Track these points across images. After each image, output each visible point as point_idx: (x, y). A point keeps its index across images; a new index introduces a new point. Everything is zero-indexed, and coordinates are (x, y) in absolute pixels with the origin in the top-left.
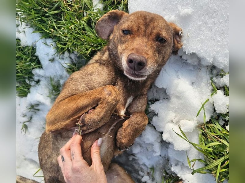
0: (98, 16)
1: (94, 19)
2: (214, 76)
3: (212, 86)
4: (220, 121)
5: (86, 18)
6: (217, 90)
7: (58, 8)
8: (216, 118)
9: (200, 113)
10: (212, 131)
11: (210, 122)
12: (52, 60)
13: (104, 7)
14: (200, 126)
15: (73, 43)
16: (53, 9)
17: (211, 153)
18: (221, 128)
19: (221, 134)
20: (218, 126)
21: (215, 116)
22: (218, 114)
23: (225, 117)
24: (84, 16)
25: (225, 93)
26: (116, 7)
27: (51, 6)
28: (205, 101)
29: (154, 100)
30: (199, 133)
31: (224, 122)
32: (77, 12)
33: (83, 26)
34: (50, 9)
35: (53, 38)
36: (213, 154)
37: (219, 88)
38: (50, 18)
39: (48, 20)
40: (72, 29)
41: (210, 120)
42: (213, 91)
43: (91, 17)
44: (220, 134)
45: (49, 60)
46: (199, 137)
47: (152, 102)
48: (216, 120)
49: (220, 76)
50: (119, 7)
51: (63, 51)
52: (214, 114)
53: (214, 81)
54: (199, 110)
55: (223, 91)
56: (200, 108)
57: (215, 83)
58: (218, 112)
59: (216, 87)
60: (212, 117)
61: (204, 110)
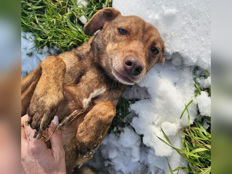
0: (82, 12)
1: (77, 15)
2: (197, 77)
4: (204, 124)
5: (69, 13)
6: (200, 91)
7: (41, 4)
8: (200, 121)
9: (183, 115)
10: (196, 135)
11: (193, 125)
12: (30, 54)
13: (88, 4)
14: (184, 130)
15: (54, 36)
16: (36, 4)
17: (196, 160)
18: (206, 133)
19: (207, 139)
20: (202, 129)
21: (199, 119)
22: (202, 117)
23: (210, 121)
24: (67, 12)
25: (209, 94)
26: (100, 5)
27: (35, 1)
28: (188, 102)
29: (135, 100)
30: (182, 137)
31: (208, 126)
32: (61, 8)
33: (65, 21)
34: (33, 4)
35: (33, 32)
36: (199, 161)
37: (204, 90)
38: (32, 13)
39: (29, 14)
40: (54, 23)
41: (194, 123)
42: (197, 92)
43: (74, 13)
45: (27, 55)
46: (181, 141)
47: (133, 101)
48: (200, 123)
49: (204, 77)
50: (103, 5)
51: (43, 45)
52: (198, 116)
53: (198, 81)
54: (182, 112)
55: (207, 93)
56: (184, 110)
57: (199, 84)
58: (203, 114)
59: (200, 88)
60: (195, 120)
61: (188, 112)
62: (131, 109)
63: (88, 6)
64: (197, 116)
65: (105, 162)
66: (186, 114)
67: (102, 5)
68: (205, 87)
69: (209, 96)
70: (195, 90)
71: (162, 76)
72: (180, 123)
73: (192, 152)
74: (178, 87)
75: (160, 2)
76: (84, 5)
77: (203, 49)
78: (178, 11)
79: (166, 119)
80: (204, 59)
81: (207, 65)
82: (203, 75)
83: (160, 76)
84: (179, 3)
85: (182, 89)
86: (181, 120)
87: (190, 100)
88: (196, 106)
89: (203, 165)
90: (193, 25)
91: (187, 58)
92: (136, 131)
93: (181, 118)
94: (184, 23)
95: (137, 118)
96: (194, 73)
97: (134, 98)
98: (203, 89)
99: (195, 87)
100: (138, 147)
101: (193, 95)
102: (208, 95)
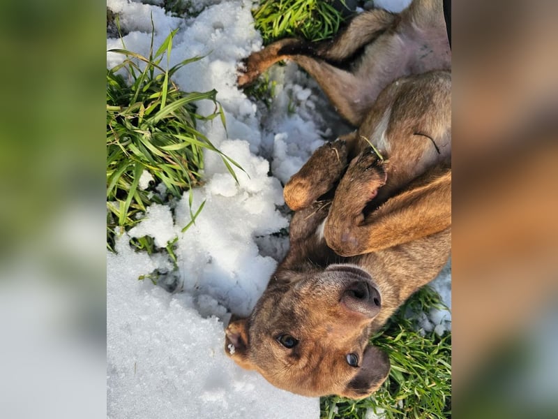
0: (377, 399)
1: (386, 394)
2: (172, 272)
3: (175, 256)
4: (165, 191)
5: (401, 398)
6: (168, 248)
9: (199, 207)
10: (179, 173)
11: (183, 190)
13: (365, 414)
14: (200, 183)
15: (429, 354)
17: (183, 131)
18: (162, 176)
19: (161, 166)
20: (168, 182)
21: (173, 201)
22: (168, 203)
23: (154, 197)
24: (404, 400)
25: (153, 242)
26: (343, 413)
28: (189, 228)
29: (280, 235)
30: (203, 171)
31: (157, 188)
32: (416, 409)
33: (407, 382)
36: (178, 130)
37: (162, 250)
40: (429, 380)
41: (182, 194)
42: (173, 246)
43: (392, 399)
44: (164, 167)
46: (204, 165)
47: (284, 233)
48: (172, 194)
49: (160, 271)
50: (337, 413)
52: (174, 204)
53: (170, 265)
54: (200, 213)
55: (157, 245)
56: (198, 217)
57: (170, 260)
58: (166, 208)
59: (168, 253)
60: (179, 199)
61: (191, 211)
63: (365, 410)
64: (176, 206)
65: (331, 134)
66: (195, 208)
67: (339, 413)
68: (159, 255)
69: (154, 238)
70: (178, 249)
71: (232, 276)
72: (205, 195)
73: (187, 144)
74: (206, 256)
75: (231, 415)
76: (373, 413)
77: (159, 323)
78: (199, 397)
79: (229, 200)
80: (158, 304)
81: (154, 292)
82: (161, 276)
83: (236, 276)
84: (197, 412)
85: (200, 252)
86: (204, 199)
87: (186, 232)
88: (176, 222)
89: (170, 123)
90: (175, 368)
91: (188, 307)
92: (279, 183)
93: (204, 203)
94: (190, 373)
95: (277, 204)
96: (176, 280)
97: (282, 237)
98: (164, 251)
99: (177, 255)
100: (276, 157)
101: (180, 241)
102: (155, 241)
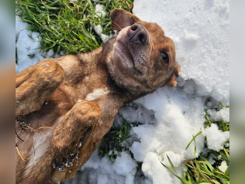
0: (99, 21)
1: (93, 23)
2: (208, 109)
3: (206, 118)
4: (210, 159)
5: (84, 20)
6: (211, 123)
7: (56, 5)
8: (206, 156)
9: (190, 146)
11: (198, 159)
12: (32, 56)
14: (188, 161)
16: (51, 4)
18: (212, 168)
19: (213, 174)
21: (205, 153)
22: (208, 151)
23: (217, 156)
24: (83, 18)
27: (50, 2)
28: (196, 133)
30: (184, 170)
31: (215, 162)
32: (77, 13)
34: (48, 3)
35: (41, 32)
37: (214, 122)
38: (45, 12)
39: (42, 13)
41: (199, 156)
42: (207, 124)
44: (210, 173)
45: (28, 56)
46: (183, 175)
48: (205, 157)
49: (215, 110)
51: (49, 48)
52: (204, 150)
53: (209, 113)
54: (189, 142)
55: (217, 126)
57: (209, 116)
58: (210, 147)
59: (211, 120)
60: (201, 154)
61: (195, 143)
62: (133, 132)
63: (106, 17)
66: (192, 147)
68: (216, 119)
70: (204, 122)
71: (172, 102)
72: (185, 154)
74: (187, 116)
75: (183, 26)
76: (103, 15)
77: (219, 79)
78: (199, 37)
79: (169, 149)
80: (219, 90)
81: (221, 97)
82: (216, 107)
83: (169, 102)
84: (202, 30)
85: (191, 119)
86: (186, 151)
87: (198, 132)
88: (204, 138)
90: (212, 54)
91: (201, 87)
92: (135, 157)
93: (187, 148)
94: (204, 51)
95: (138, 143)
96: (206, 104)
97: (136, 122)
99: (205, 118)
101: (202, 126)
102: (218, 128)
